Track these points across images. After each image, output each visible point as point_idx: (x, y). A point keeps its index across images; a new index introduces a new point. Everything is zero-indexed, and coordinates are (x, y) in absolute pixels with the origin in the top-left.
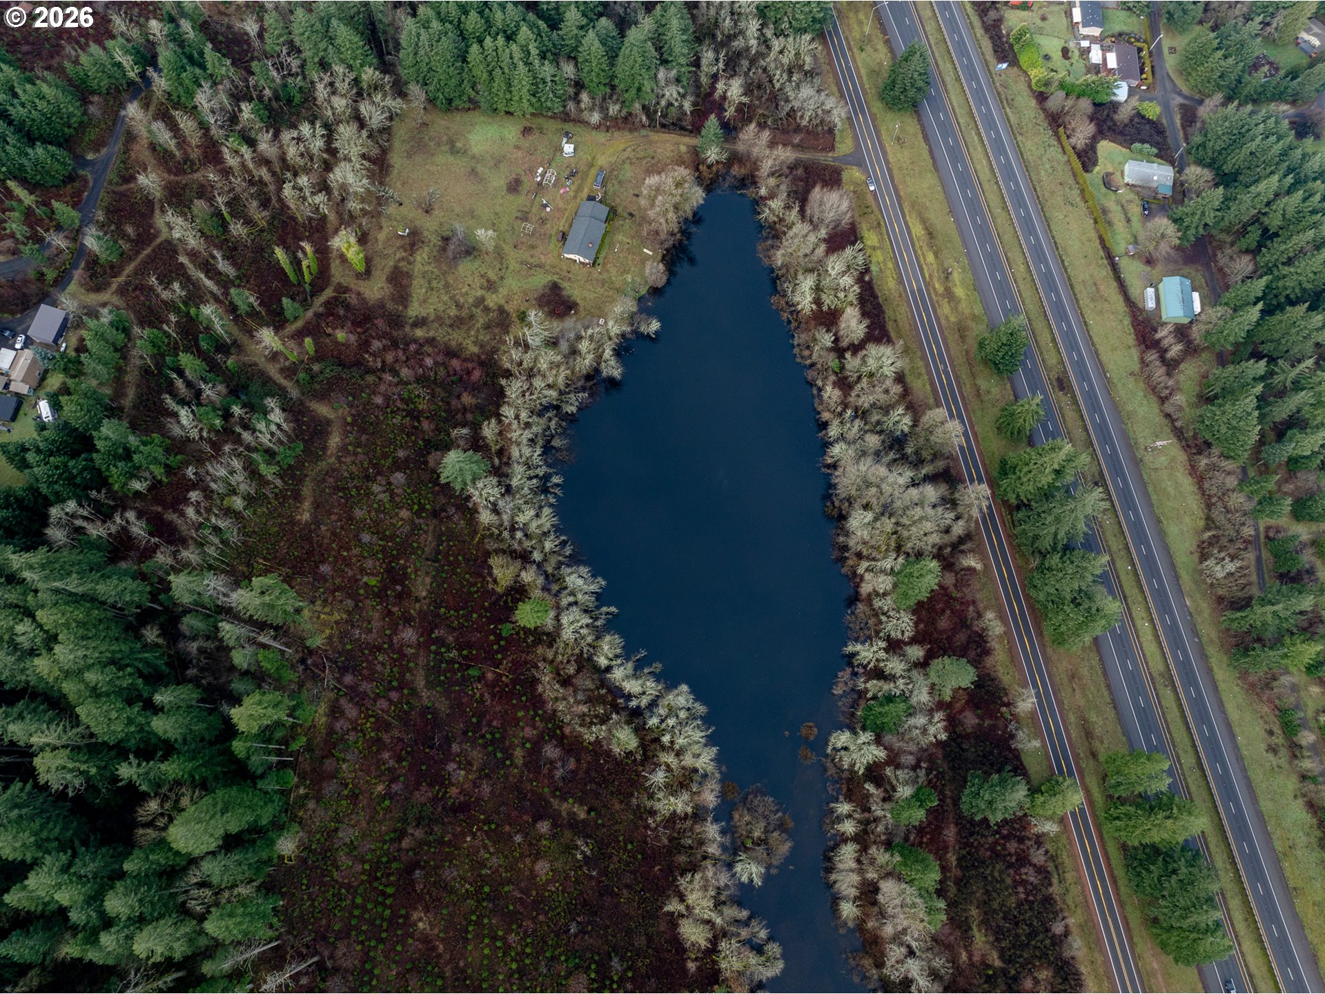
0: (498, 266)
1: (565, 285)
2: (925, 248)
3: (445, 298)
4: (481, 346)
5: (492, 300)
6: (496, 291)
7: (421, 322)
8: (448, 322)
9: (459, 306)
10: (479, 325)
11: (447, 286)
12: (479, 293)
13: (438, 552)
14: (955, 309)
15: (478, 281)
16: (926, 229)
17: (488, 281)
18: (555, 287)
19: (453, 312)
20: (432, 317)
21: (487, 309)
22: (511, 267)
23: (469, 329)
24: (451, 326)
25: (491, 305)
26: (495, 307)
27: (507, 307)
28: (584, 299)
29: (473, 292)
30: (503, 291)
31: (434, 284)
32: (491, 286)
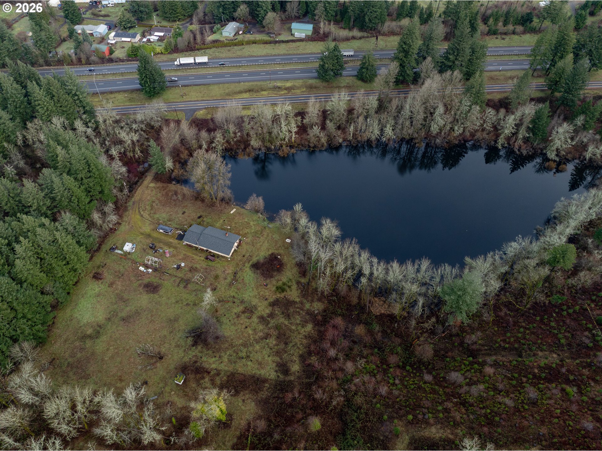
0: (230, 304)
1: (255, 260)
2: (258, 94)
3: (257, 347)
4: (306, 322)
5: (263, 309)
6: (255, 307)
7: (283, 368)
8: (282, 346)
9: (267, 336)
10: (286, 323)
11: (245, 345)
12: (255, 319)
13: (511, 349)
14: (298, 88)
15: (243, 319)
16: (246, 92)
17: (243, 312)
18: (256, 266)
19: (272, 341)
20: (277, 359)
21: (271, 315)
22: (233, 294)
23: (291, 330)
24: (286, 344)
25: (268, 311)
26: (270, 308)
27: (271, 300)
28: (268, 249)
29: (254, 325)
30: (255, 302)
31: (244, 354)
32: (249, 310)
